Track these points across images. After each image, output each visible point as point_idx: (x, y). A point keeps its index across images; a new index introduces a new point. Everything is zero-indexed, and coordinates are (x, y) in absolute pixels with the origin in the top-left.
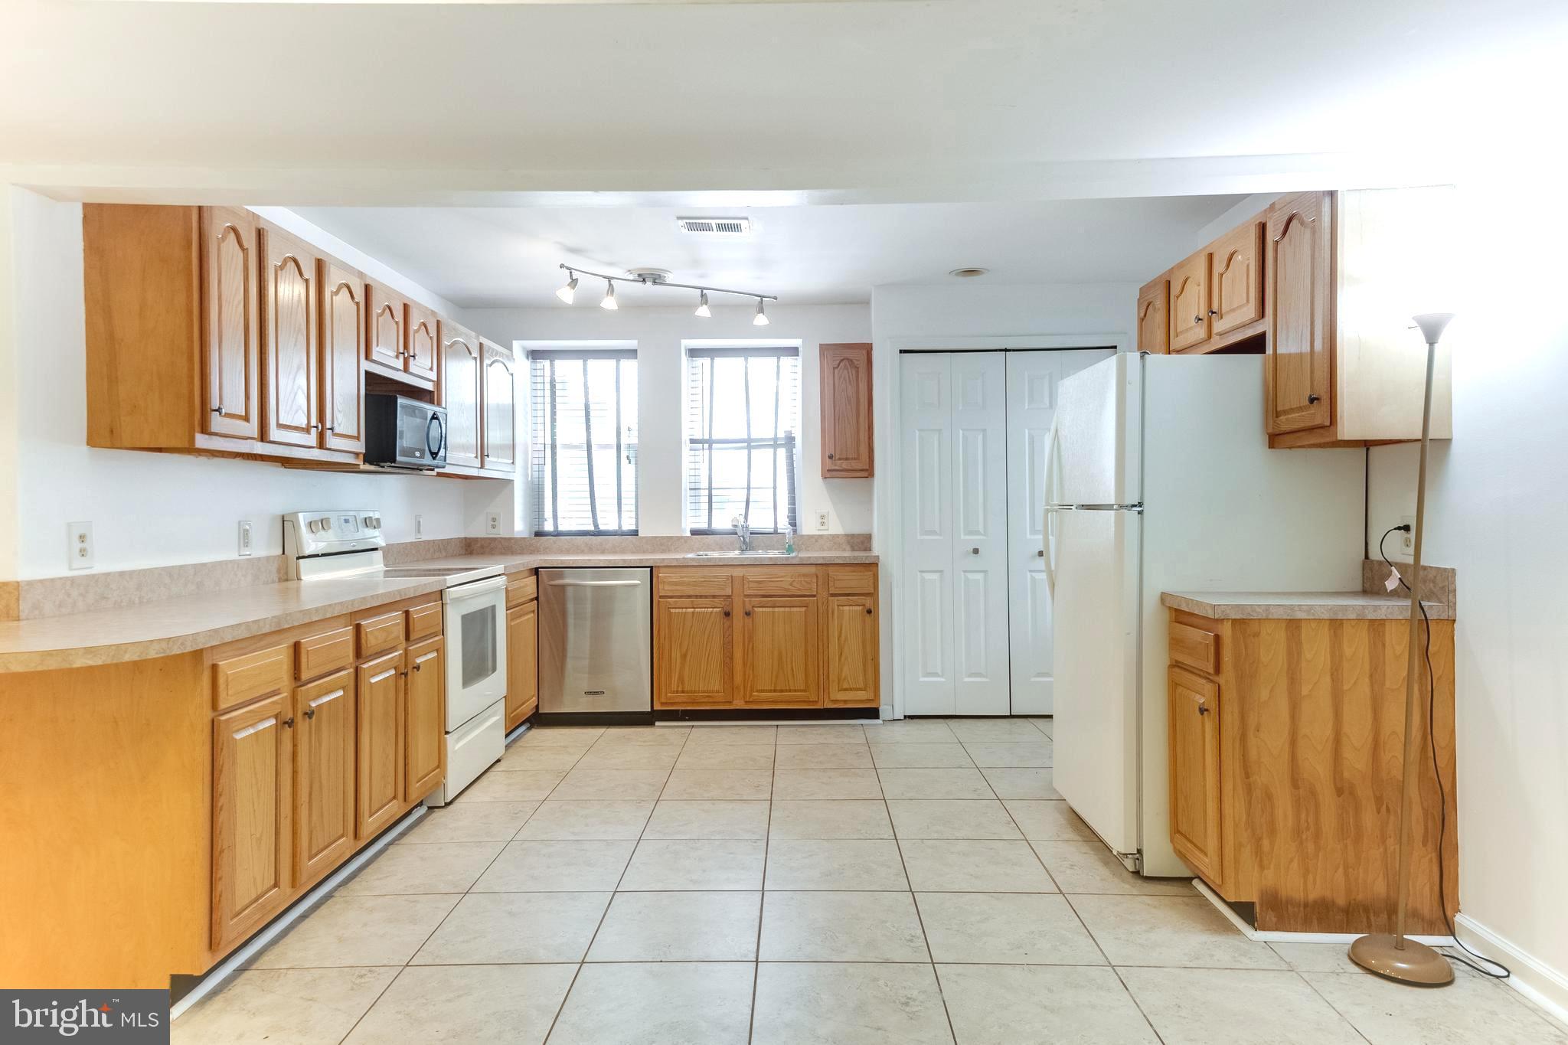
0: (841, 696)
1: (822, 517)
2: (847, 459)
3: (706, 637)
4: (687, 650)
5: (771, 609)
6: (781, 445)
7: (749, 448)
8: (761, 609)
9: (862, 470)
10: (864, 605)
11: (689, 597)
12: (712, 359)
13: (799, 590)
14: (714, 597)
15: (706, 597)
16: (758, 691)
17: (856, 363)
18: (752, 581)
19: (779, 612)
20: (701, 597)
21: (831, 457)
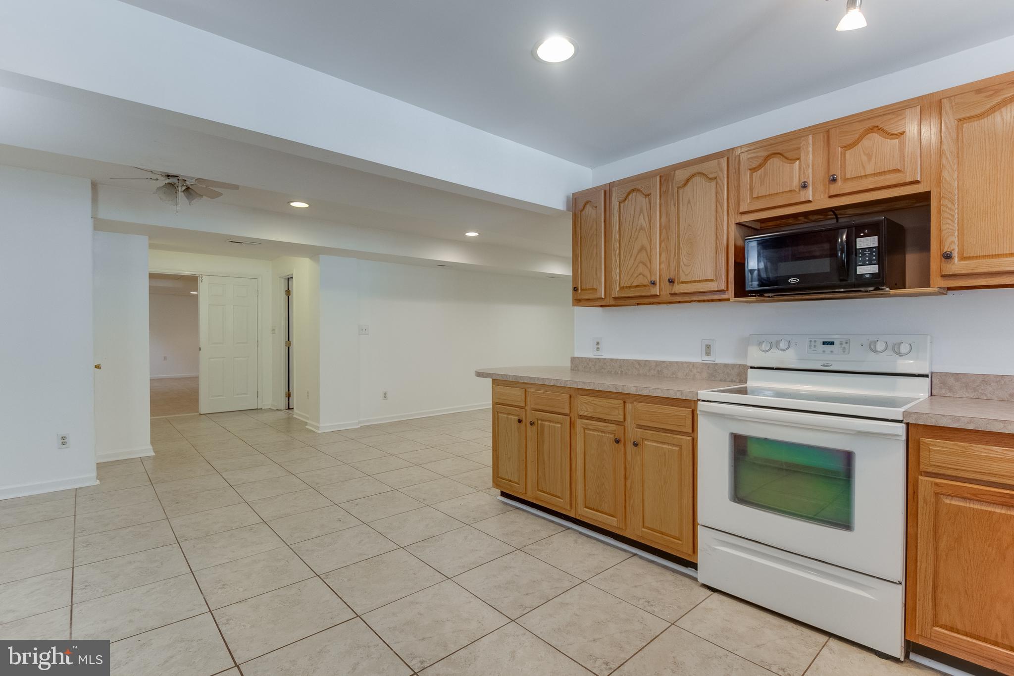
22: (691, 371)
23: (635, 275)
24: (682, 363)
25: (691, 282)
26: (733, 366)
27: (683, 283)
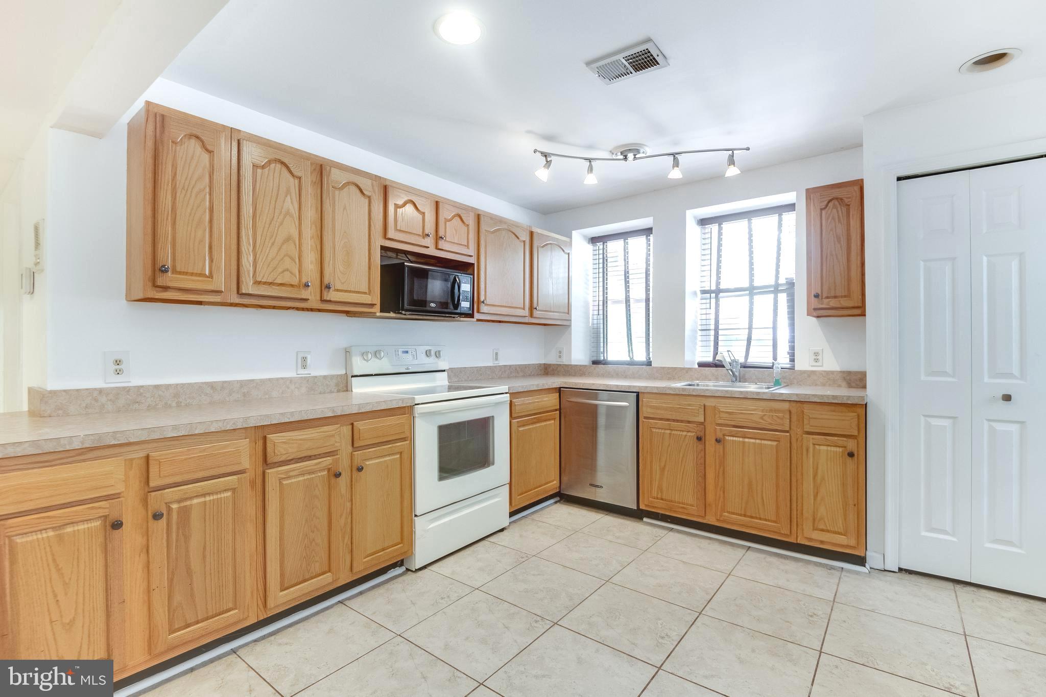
0: (816, 535)
1: (816, 354)
2: (835, 297)
3: (681, 455)
4: (665, 466)
5: (741, 439)
6: (782, 291)
7: (751, 295)
8: (732, 438)
9: (854, 308)
10: (845, 447)
11: (668, 420)
12: (720, 225)
13: (770, 424)
14: (689, 422)
15: (682, 421)
16: (729, 512)
17: (846, 200)
18: (723, 412)
19: (749, 443)
20: (678, 421)
21: (817, 296)
22: (288, 388)
23: (280, 270)
24: (278, 379)
25: (346, 291)
26: (332, 377)
27: (338, 290)
